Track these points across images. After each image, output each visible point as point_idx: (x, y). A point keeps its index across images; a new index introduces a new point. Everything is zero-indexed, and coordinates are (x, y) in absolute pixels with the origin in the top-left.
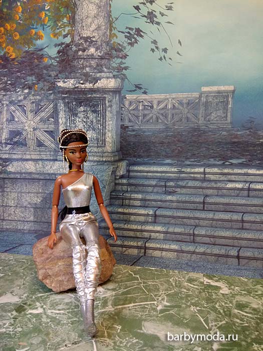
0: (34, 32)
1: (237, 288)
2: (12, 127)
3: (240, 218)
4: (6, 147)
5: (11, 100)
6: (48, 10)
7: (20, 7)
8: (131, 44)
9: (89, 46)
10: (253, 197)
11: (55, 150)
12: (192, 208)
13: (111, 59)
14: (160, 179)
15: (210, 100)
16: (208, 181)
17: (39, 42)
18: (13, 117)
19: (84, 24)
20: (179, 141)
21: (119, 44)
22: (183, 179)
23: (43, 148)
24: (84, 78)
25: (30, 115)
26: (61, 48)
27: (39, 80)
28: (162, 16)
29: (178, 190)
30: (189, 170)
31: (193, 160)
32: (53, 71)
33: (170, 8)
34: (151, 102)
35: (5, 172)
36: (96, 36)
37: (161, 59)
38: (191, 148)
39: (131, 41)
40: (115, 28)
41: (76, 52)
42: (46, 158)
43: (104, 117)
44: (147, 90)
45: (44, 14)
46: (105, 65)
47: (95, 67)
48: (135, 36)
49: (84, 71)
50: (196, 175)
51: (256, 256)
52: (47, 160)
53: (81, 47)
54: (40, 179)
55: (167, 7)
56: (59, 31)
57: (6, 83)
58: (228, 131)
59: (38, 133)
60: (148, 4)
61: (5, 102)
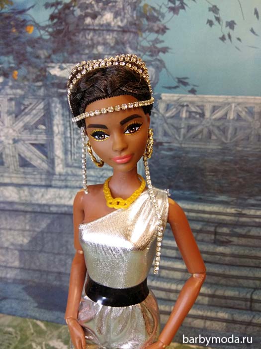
8: (174, 10)
9: (104, 9)
12: (252, 265)
13: (138, 32)
14: (208, 222)
20: (240, 169)
21: (154, 9)
22: (243, 225)
23: (29, 170)
25: (7, 119)
26: (56, 11)
27: (21, 63)
29: (235, 240)
30: (252, 212)
32: (42, 48)
37: (223, 38)
39: (174, 4)
41: (82, 18)
42: (35, 183)
44: (196, 88)
46: (129, 43)
47: (112, 45)
49: (95, 51)
52: (36, 186)
53: (89, 11)
54: (26, 212)
59: (22, 148)
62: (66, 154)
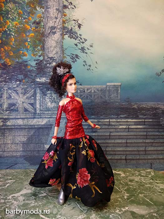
0: (22, 52)
1: (127, 173)
2: (10, 101)
3: (125, 142)
4: (6, 112)
5: (9, 87)
6: (29, 42)
7: (13, 38)
8: (74, 62)
9: (53, 62)
10: (131, 132)
11: (34, 113)
12: (105, 138)
15: (111, 89)
16: (111, 125)
17: (25, 58)
18: (11, 96)
19: (49, 50)
20: (97, 107)
21: (67, 61)
22: (100, 125)
23: (28, 112)
25: (21, 95)
26: (38, 62)
27: (26, 77)
28: (88, 50)
29: (98, 130)
30: (102, 121)
31: (104, 116)
32: (33, 73)
34: (84, 89)
35: (5, 125)
36: (56, 57)
37: (88, 70)
39: (73, 60)
40: (65, 54)
41: (46, 64)
44: (81, 84)
45: (27, 44)
48: (75, 58)
49: (51, 74)
51: (133, 158)
52: (30, 118)
53: (48, 62)
54: (26, 128)
55: (90, 45)
56: (36, 53)
57: (6, 78)
58: (119, 103)
59: (25, 105)
60: (81, 44)
61: (5, 88)
62: (40, 106)
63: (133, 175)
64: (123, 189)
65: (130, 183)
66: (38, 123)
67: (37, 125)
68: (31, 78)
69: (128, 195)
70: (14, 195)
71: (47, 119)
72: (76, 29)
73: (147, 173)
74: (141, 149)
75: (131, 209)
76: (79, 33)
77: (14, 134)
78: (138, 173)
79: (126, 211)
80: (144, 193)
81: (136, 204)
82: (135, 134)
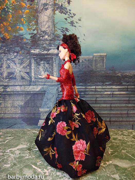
0: (18, 27)
2: (9, 70)
3: (110, 106)
4: (6, 80)
5: (8, 58)
6: (25, 17)
7: (11, 15)
9: (46, 35)
10: (115, 97)
11: (30, 80)
12: (91, 103)
13: (55, 41)
15: (97, 59)
16: (97, 91)
17: (21, 32)
18: (9, 66)
19: (42, 25)
20: (85, 75)
21: (58, 34)
22: (87, 91)
23: (24, 80)
24: (44, 49)
25: (18, 65)
26: (32, 35)
27: (22, 49)
28: (77, 23)
29: (85, 96)
30: (89, 87)
31: (91, 83)
32: (28, 45)
33: (80, 20)
35: (6, 91)
36: (48, 30)
38: (90, 78)
39: (64, 33)
40: (56, 27)
41: (39, 37)
42: (26, 84)
43: (52, 65)
45: (23, 19)
46: (53, 43)
47: (48, 44)
48: (65, 31)
49: (43, 46)
50: (92, 89)
51: (117, 120)
53: (41, 35)
54: (23, 94)
55: (79, 19)
56: (30, 27)
57: (5, 50)
58: (104, 71)
59: (22, 73)
60: (71, 18)
61: (5, 59)
62: (35, 75)
63: (116, 134)
64: (108, 146)
65: (113, 141)
66: (33, 90)
67: (32, 91)
68: (26, 50)
69: (112, 151)
70: (11, 149)
71: (41, 86)
72: (66, 5)
73: (129, 133)
74: (124, 112)
75: (115, 163)
76: (68, 8)
77: (13, 99)
78: (121, 133)
79: (110, 165)
80: (126, 150)
81: (120, 159)
82: (119, 99)
